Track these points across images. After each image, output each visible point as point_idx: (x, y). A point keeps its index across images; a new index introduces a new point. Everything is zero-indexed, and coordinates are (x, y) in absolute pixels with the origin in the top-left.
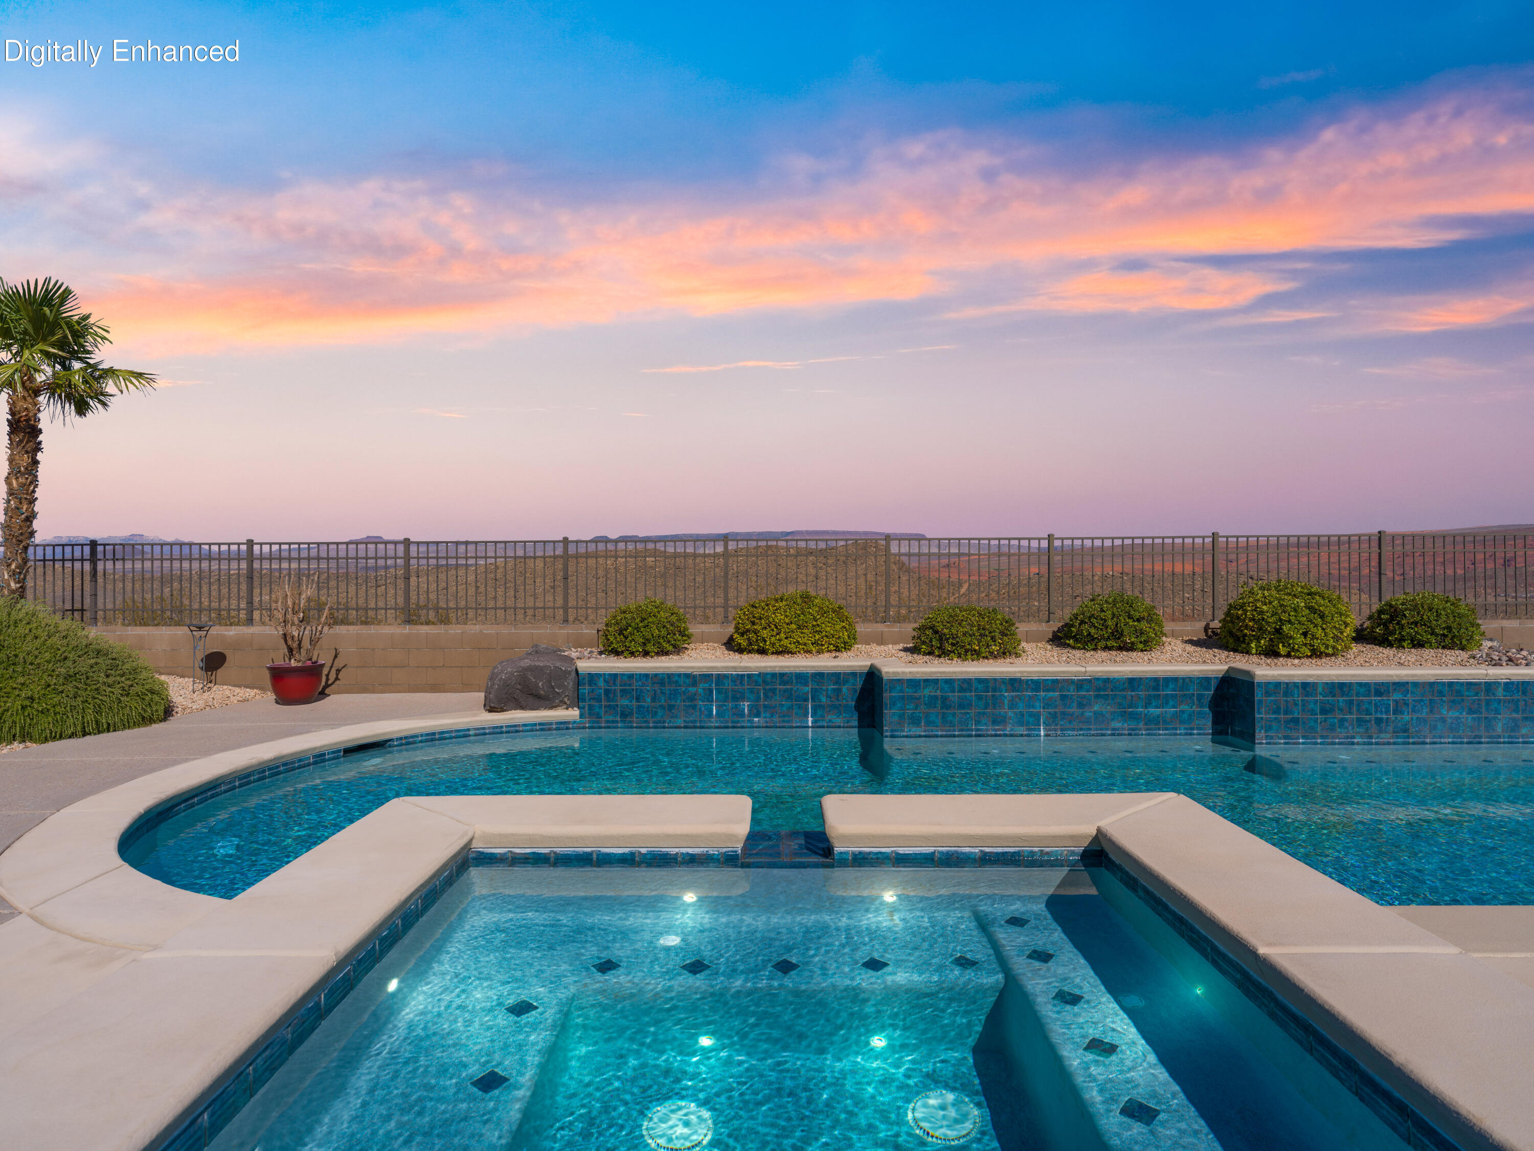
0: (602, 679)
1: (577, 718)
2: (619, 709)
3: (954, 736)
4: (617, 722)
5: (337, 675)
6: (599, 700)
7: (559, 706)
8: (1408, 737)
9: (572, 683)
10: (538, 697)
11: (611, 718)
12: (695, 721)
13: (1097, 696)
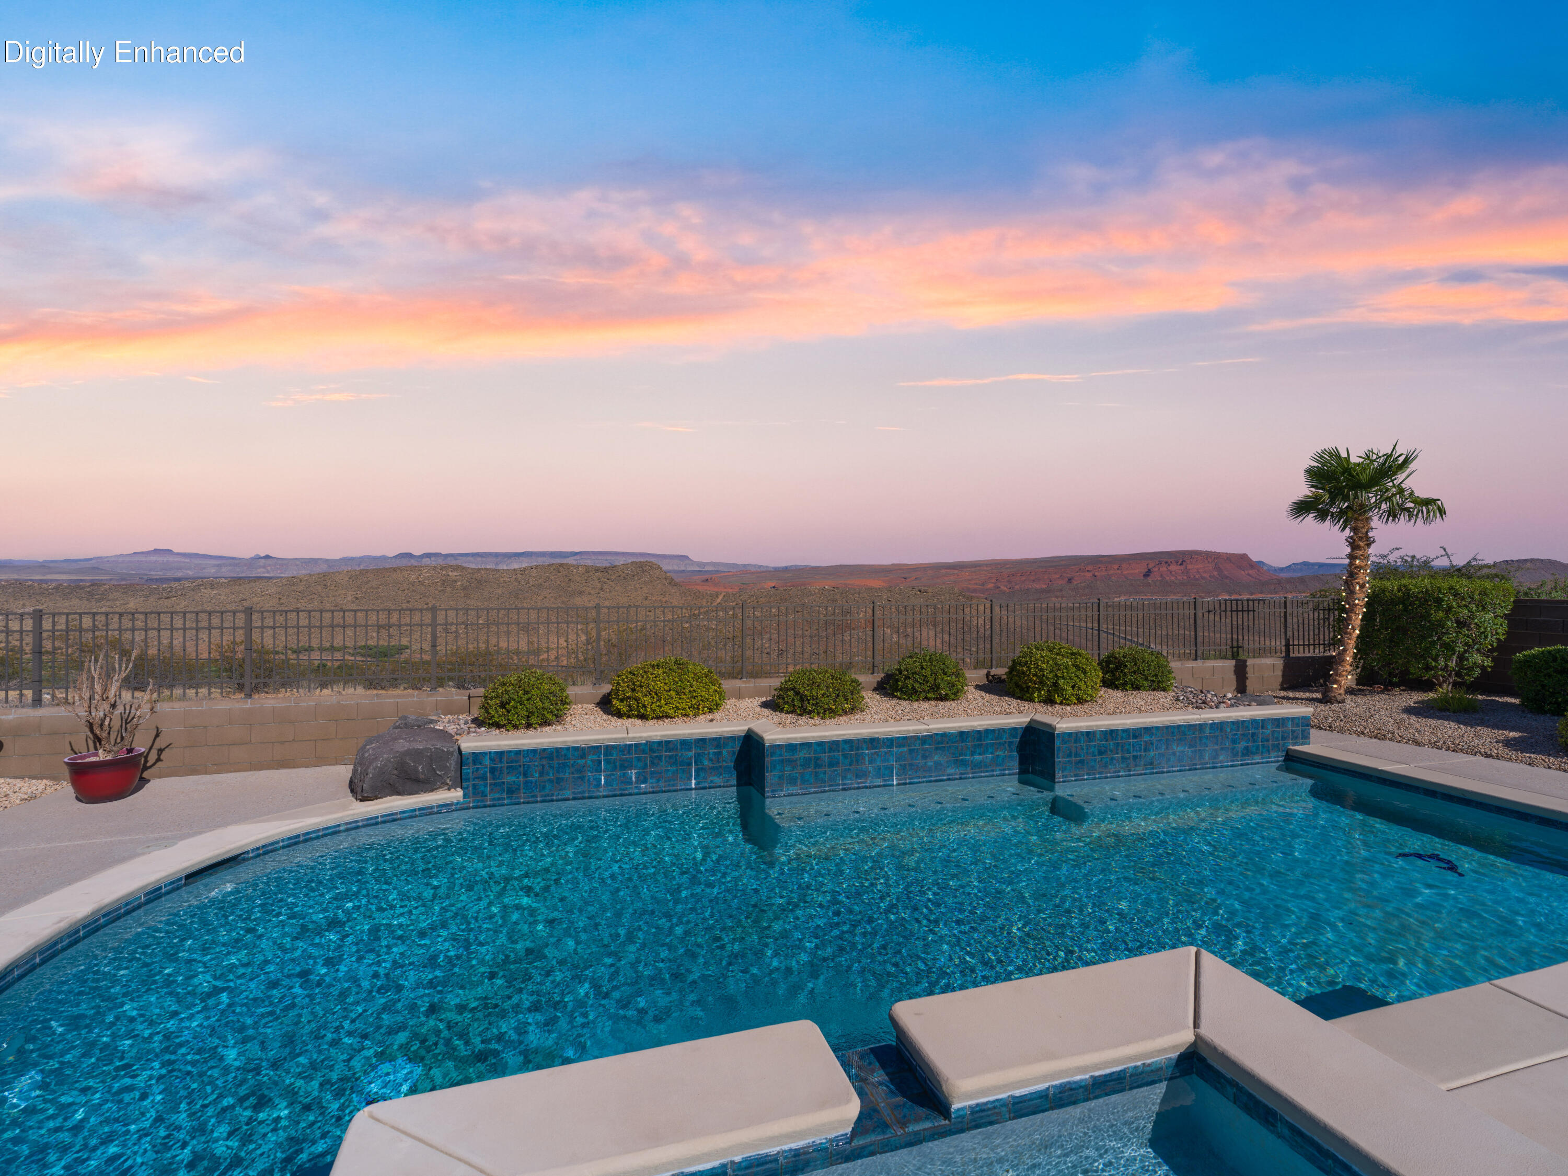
0: (487, 758)
1: (461, 799)
2: (505, 786)
3: (825, 792)
4: (504, 799)
5: (159, 755)
6: (484, 778)
7: (440, 787)
8: (1153, 769)
9: (453, 764)
10: (417, 781)
11: (497, 796)
12: (584, 792)
13: (937, 749)
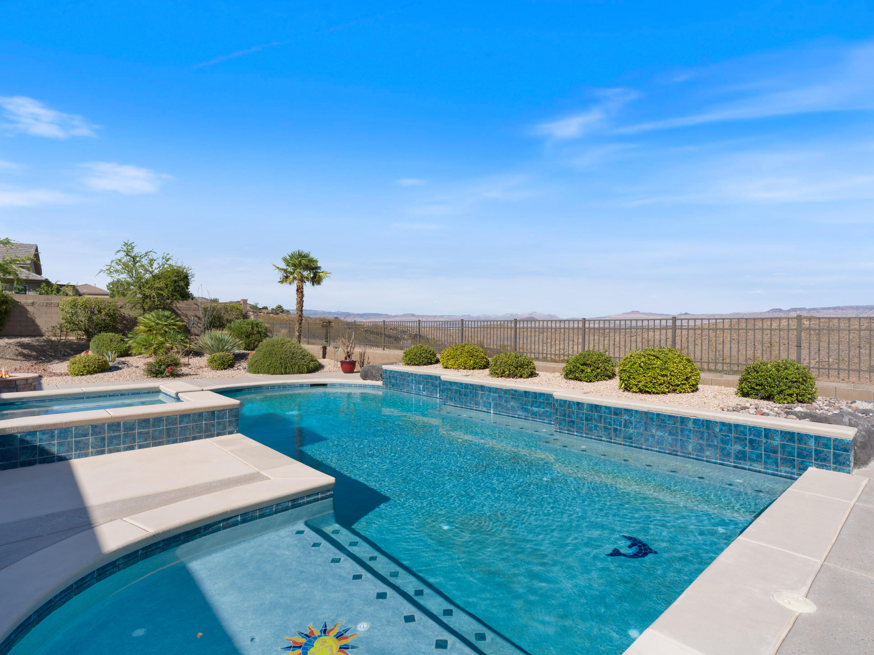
0: (388, 372)
1: (382, 385)
2: (392, 383)
3: (463, 408)
6: (387, 379)
7: (378, 380)
8: (632, 443)
9: (382, 373)
10: (373, 376)
11: (389, 386)
12: (409, 391)
13: (512, 398)
